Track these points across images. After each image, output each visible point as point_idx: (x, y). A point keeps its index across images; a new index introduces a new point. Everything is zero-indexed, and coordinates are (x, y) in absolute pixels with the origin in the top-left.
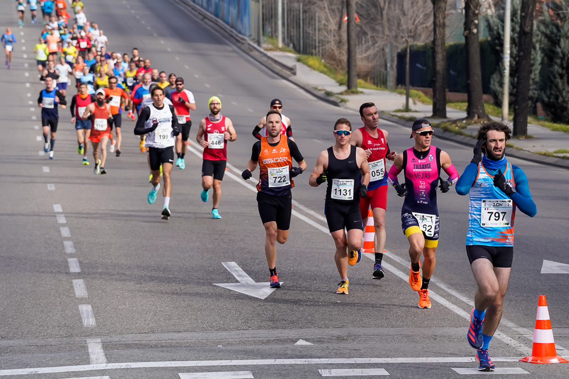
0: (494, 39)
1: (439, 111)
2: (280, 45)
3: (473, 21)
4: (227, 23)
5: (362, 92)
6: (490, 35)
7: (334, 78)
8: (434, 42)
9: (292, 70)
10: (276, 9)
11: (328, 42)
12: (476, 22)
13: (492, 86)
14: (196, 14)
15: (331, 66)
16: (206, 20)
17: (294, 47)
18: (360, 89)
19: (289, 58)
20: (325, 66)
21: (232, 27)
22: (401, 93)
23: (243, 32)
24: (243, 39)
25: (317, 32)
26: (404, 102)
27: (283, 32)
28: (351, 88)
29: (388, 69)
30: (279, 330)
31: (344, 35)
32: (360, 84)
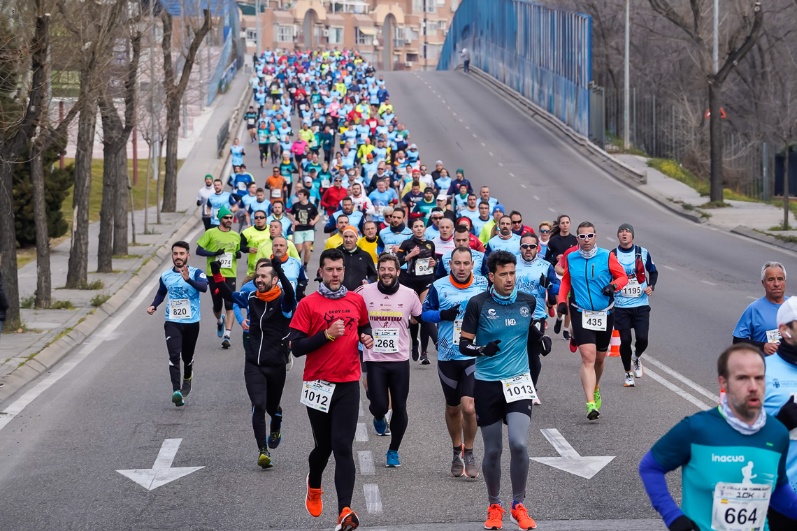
2: (628, 145)
4: (564, 121)
5: (728, 205)
7: (695, 187)
9: (642, 178)
10: (623, 101)
11: (687, 142)
14: (526, 109)
15: (692, 171)
16: (536, 116)
17: (647, 147)
18: (726, 201)
19: (637, 163)
20: (683, 172)
21: (568, 125)
22: (778, 206)
23: (582, 130)
24: (581, 139)
25: (674, 130)
26: (782, 217)
27: (631, 129)
28: (716, 200)
29: (764, 174)
30: (607, 522)
31: (708, 133)
32: (728, 194)
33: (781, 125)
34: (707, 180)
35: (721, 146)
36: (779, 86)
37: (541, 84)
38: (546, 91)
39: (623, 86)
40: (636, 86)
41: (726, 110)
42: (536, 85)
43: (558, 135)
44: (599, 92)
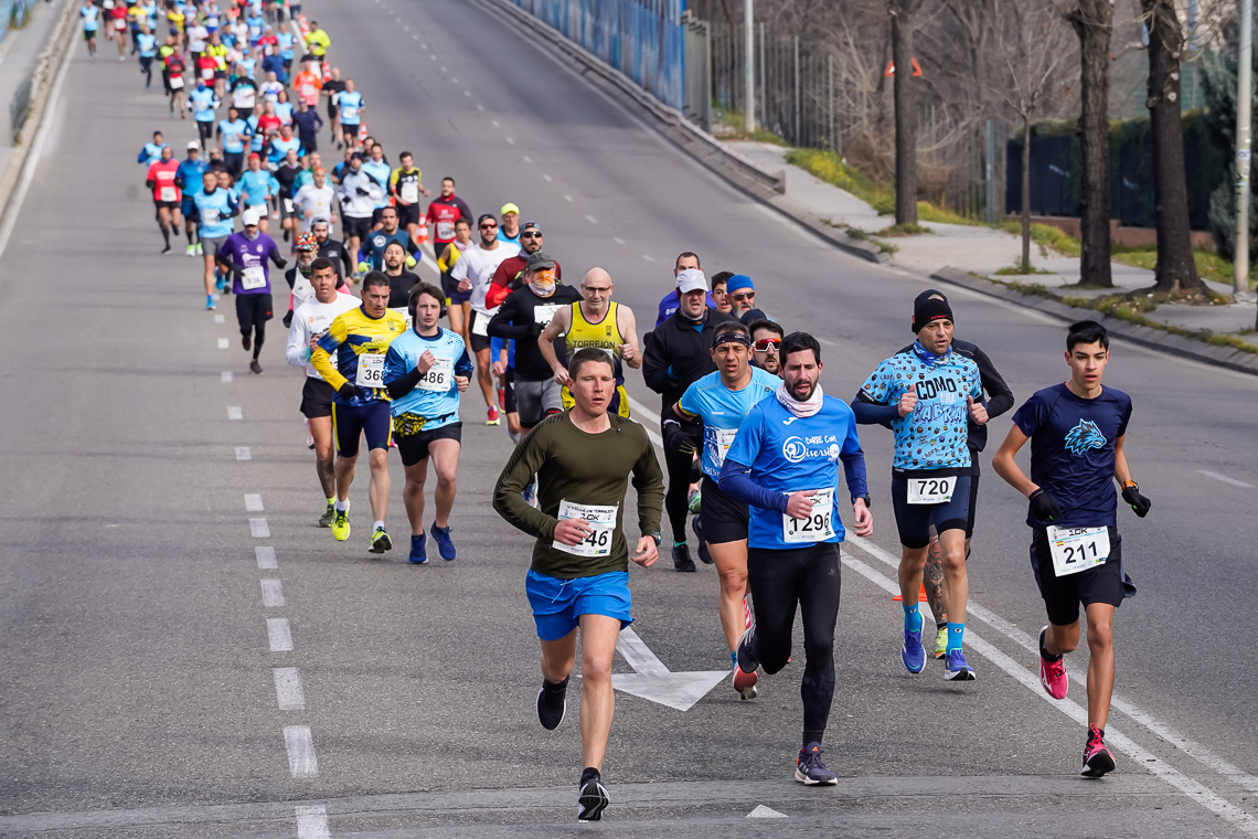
0: (1216, 113)
1: (1095, 272)
2: (752, 125)
3: (1167, 75)
4: (638, 82)
5: (927, 231)
6: (1208, 103)
7: (868, 200)
8: (1082, 121)
9: (777, 184)
10: (742, 47)
11: (855, 120)
12: (1175, 76)
13: (1212, 216)
14: (571, 60)
15: (863, 170)
16: (590, 74)
17: (784, 128)
18: (922, 224)
19: (768, 156)
20: (848, 173)
21: (647, 89)
22: (1013, 232)
23: (670, 98)
24: (669, 115)
25: (831, 98)
26: (1019, 250)
27: (758, 97)
28: (904, 220)
29: (988, 176)
30: (715, 784)
31: (890, 103)
32: (925, 211)
33: (1017, 88)
34: (890, 185)
35: (914, 127)
36: (1013, 20)
37: (597, 15)
38: (606, 27)
39: (742, 19)
40: (764, 20)
41: (922, 65)
42: (589, 19)
43: (628, 108)
44: (701, 30)
